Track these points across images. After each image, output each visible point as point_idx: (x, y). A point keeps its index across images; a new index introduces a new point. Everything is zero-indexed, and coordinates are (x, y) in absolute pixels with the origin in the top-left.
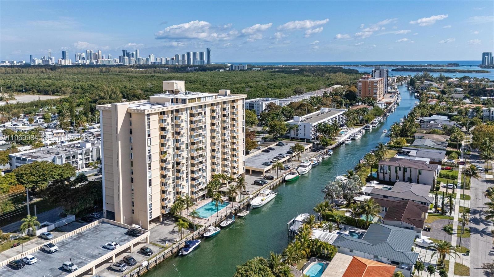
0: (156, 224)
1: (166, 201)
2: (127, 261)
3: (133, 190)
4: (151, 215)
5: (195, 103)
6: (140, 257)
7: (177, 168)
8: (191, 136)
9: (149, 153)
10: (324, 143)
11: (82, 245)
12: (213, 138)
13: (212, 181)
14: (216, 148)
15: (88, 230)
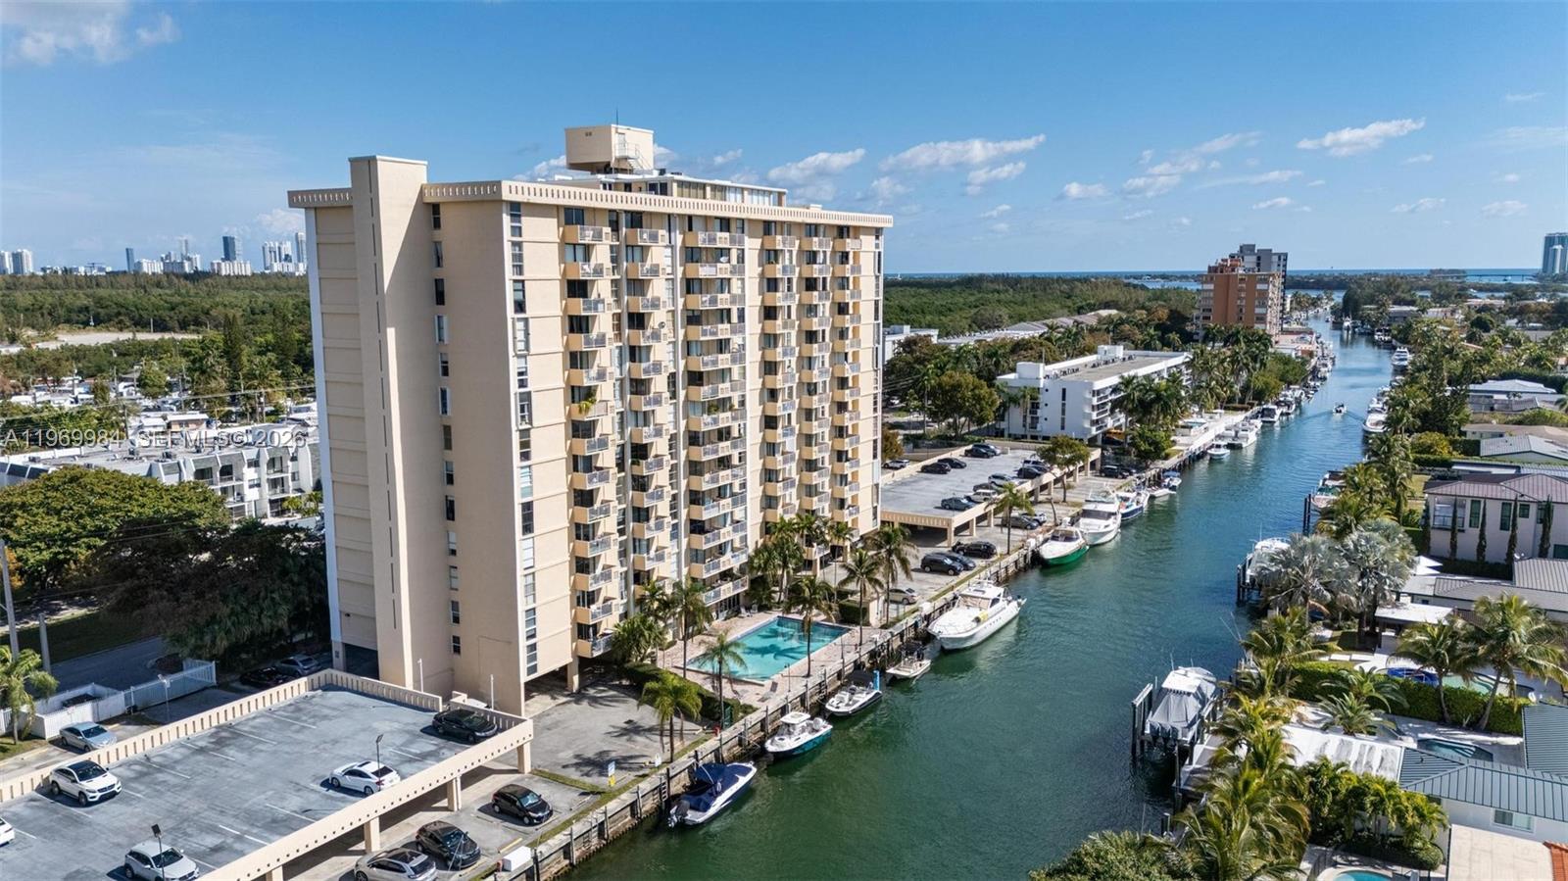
0: (554, 698)
1: (593, 607)
2: (435, 848)
3: (453, 552)
4: (532, 658)
5: (701, 201)
6: (495, 831)
7: (637, 470)
8: (688, 345)
9: (522, 384)
10: (1147, 447)
11: (231, 772)
12: (769, 368)
13: (764, 545)
14: (783, 413)
15: (263, 716)
